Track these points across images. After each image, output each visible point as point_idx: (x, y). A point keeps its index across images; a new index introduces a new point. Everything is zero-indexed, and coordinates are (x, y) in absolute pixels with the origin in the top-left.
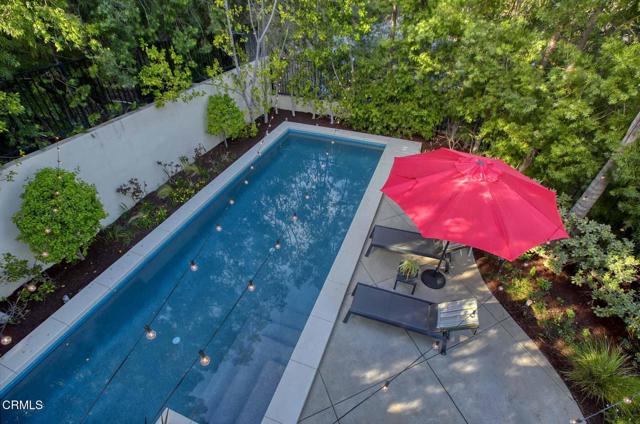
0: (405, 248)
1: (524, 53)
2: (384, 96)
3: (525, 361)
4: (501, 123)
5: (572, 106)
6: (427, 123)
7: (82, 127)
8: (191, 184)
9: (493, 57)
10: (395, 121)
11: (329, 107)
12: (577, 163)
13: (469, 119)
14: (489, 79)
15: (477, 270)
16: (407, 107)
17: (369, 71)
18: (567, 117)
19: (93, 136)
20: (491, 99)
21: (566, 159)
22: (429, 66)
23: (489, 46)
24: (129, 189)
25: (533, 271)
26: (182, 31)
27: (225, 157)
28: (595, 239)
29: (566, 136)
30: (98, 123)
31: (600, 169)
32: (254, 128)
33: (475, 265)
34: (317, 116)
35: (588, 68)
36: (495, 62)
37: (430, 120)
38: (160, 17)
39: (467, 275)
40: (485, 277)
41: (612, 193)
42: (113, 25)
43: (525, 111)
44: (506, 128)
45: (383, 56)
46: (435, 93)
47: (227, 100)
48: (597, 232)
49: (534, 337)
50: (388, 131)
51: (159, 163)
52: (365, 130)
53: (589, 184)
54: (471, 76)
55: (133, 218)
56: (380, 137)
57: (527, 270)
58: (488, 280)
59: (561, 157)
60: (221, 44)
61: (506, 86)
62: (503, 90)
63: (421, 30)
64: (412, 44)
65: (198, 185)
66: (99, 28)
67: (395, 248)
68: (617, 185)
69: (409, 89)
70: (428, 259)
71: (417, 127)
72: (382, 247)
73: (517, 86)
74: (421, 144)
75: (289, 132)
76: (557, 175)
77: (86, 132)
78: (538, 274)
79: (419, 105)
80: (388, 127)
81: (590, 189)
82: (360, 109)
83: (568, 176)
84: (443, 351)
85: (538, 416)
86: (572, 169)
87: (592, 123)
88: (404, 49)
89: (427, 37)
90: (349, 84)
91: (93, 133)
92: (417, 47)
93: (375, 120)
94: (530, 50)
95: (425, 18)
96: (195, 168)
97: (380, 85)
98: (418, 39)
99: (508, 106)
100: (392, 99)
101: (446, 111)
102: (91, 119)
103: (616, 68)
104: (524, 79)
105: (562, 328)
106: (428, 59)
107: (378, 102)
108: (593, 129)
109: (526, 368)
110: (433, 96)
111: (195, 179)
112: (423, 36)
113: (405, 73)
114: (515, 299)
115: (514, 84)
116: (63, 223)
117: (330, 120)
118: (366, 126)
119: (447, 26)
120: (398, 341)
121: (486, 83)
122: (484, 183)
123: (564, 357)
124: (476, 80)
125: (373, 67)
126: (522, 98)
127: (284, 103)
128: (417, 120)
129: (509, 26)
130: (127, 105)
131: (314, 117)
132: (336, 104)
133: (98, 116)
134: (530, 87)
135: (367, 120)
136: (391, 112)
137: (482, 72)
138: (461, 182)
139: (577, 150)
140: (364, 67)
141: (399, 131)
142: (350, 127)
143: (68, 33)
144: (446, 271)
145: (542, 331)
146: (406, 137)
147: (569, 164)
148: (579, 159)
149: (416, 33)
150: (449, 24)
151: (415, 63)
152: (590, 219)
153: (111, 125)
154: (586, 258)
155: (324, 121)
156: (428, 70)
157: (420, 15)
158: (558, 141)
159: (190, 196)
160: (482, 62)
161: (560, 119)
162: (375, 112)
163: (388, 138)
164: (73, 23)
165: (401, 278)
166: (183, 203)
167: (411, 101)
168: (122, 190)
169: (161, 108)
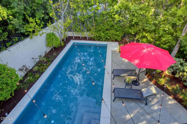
0: (125, 75)
1: (148, 13)
2: (105, 29)
3: (170, 102)
4: (144, 33)
5: (166, 26)
6: (119, 36)
7: (5, 48)
8: (45, 65)
9: (140, 15)
10: (109, 36)
11: (86, 34)
12: (170, 42)
13: (133, 33)
14: (139, 21)
15: (147, 78)
16: (112, 32)
17: (100, 21)
18: (166, 30)
19: (9, 51)
20: (140, 27)
21: (166, 41)
22: (119, 18)
23: (138, 11)
24: (23, 69)
25: (163, 75)
26: (39, 12)
27: (54, 54)
28: (179, 63)
29: (165, 35)
30: (10, 46)
31: (177, 43)
32: (62, 43)
33: (146, 77)
34: (82, 37)
35: (168, 16)
36: (141, 16)
37: (120, 35)
38: (31, 7)
39: (145, 80)
40: (150, 80)
41: (181, 49)
42: (18, 11)
43: (151, 29)
44: (146, 35)
45: (104, 16)
46: (121, 26)
47: (53, 34)
48: (179, 61)
49: (170, 95)
50: (107, 40)
51: (33, 58)
52: (99, 40)
53: (174, 48)
54: (134, 20)
55: (26, 79)
56: (104, 42)
57: (161, 76)
58: (151, 80)
59: (165, 41)
60: (52, 16)
61: (145, 23)
62: (144, 24)
63: (116, 8)
64: (112, 12)
65: (48, 65)
66: (12, 12)
67: (122, 75)
68: (182, 47)
69: (112, 26)
70: (132, 77)
71: (116, 37)
72: (118, 76)
73: (148, 22)
74: (118, 43)
75: (74, 43)
76: (165, 46)
77: (6, 50)
78: (165, 76)
79: (116, 31)
80: (106, 39)
81: (175, 49)
82: (97, 34)
83: (167, 46)
84: (146, 104)
85: (179, 118)
86: (168, 44)
87: (172, 31)
88: (110, 14)
89: (118, 10)
90: (93, 26)
91: (9, 49)
92: (114, 13)
93: (102, 37)
94: (150, 12)
95: (116, 4)
96: (45, 59)
97: (103, 25)
98: (115, 11)
99: (146, 28)
100: (107, 30)
101: (125, 32)
102: (8, 44)
103: (177, 15)
104: (150, 20)
105: (177, 91)
106: (118, 16)
107: (103, 31)
108: (172, 32)
109: (171, 104)
110: (120, 27)
111: (46, 63)
112: (117, 10)
113: (111, 21)
114: (161, 85)
115: (147, 22)
116: (7, 84)
117: (87, 38)
118: (99, 39)
119: (124, 7)
120: (132, 104)
121: (139, 22)
122: (151, 50)
123: (180, 99)
124: (136, 21)
125: (101, 20)
126: (150, 26)
127: (70, 34)
128: (116, 35)
129: (143, 6)
130: (20, 39)
131: (81, 38)
132: (88, 33)
133: (10, 43)
134: (152, 22)
135: (99, 37)
136: (107, 34)
137: (137, 19)
138: (144, 51)
139: (169, 38)
140: (98, 20)
141: (110, 40)
142: (94, 40)
143: (3, 14)
144: (139, 80)
145: (172, 93)
146: (113, 41)
147: (167, 43)
148: (170, 41)
149: (114, 9)
150: (125, 6)
151: (114, 18)
152: (176, 58)
153: (15, 46)
154: (178, 69)
155: (85, 38)
156: (118, 20)
157: (114, 3)
158: (163, 37)
159: (46, 69)
160: (137, 16)
161: (163, 30)
162: (102, 34)
163: (107, 42)
164: (5, 10)
165: (127, 84)
166: (44, 72)
167: (113, 30)
168: (21, 70)
169: (32, 39)
